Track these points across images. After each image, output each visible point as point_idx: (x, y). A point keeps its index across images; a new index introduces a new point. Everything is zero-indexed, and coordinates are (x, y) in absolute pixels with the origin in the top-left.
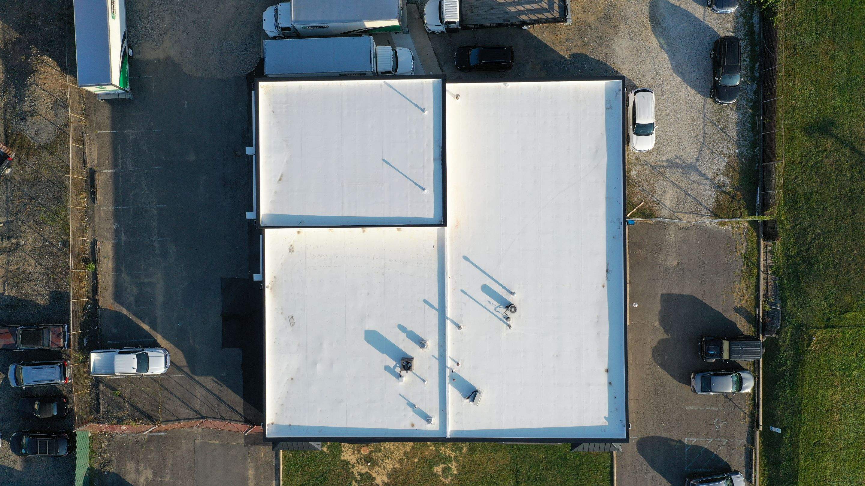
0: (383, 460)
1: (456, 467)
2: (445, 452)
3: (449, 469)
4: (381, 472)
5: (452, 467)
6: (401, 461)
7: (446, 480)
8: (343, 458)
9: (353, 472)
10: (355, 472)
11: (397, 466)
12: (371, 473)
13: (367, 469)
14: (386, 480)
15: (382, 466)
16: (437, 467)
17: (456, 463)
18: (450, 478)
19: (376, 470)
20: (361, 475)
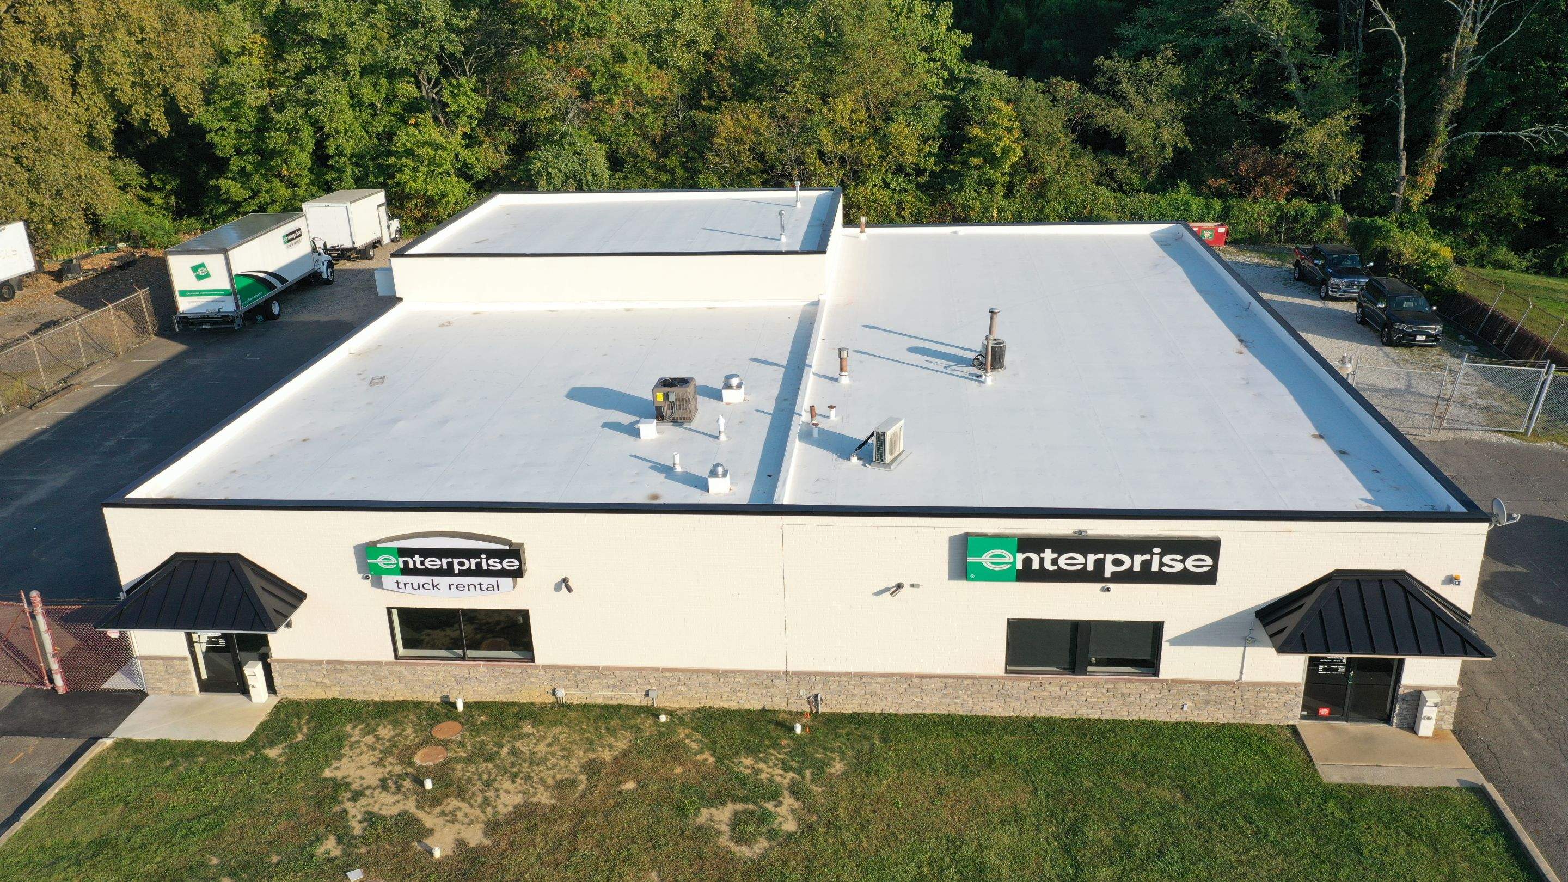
0: (488, 784)
1: (793, 811)
2: (756, 772)
3: (764, 818)
4: (466, 815)
5: (778, 810)
6: (563, 786)
7: (745, 849)
8: (327, 773)
9: (345, 811)
10: (352, 812)
11: (544, 798)
12: (421, 815)
13: (410, 806)
14: (475, 836)
15: (479, 799)
16: (713, 810)
17: (797, 799)
18: (762, 844)
19: (450, 808)
20: (371, 819)
